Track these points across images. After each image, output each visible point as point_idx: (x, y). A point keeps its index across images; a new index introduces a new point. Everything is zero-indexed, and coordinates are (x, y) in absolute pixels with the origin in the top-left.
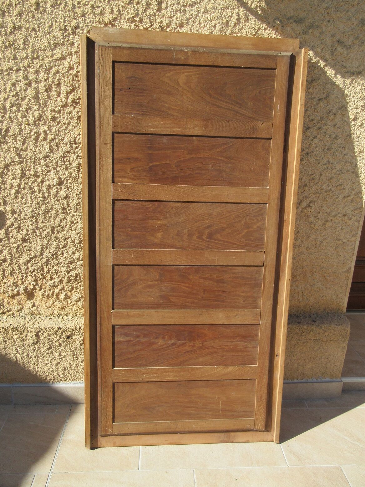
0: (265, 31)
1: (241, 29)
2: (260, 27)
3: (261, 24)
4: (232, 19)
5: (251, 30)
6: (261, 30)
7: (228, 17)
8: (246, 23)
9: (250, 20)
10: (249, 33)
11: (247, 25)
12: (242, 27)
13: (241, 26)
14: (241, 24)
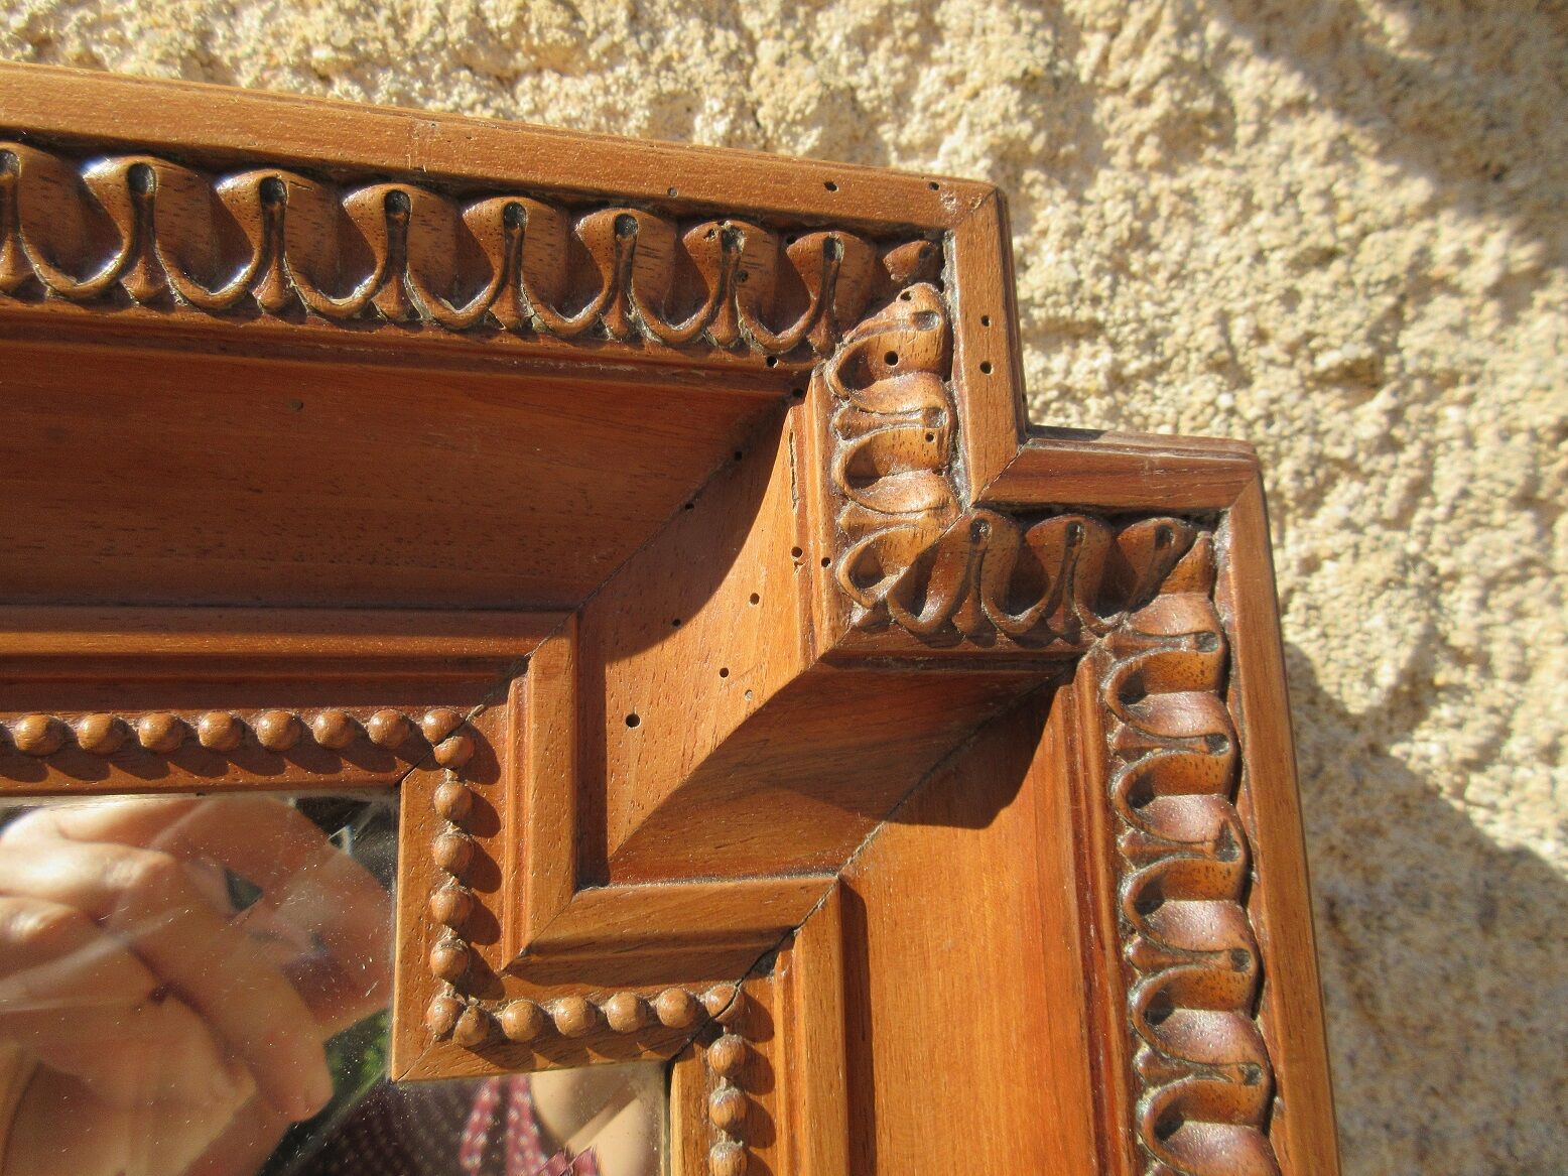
0: (1509, 317)
1: (1117, 267)
2: (1423, 254)
3: (1431, 209)
4: (930, 79)
5: (1291, 298)
6: (1444, 309)
7: (863, 40)
8: (1194, 176)
9: (1262, 133)
10: (1261, 336)
11: (1210, 199)
12: (1140, 240)
13: (1116, 210)
14: (1105, 185)
